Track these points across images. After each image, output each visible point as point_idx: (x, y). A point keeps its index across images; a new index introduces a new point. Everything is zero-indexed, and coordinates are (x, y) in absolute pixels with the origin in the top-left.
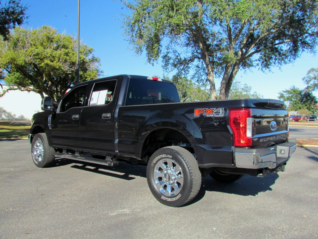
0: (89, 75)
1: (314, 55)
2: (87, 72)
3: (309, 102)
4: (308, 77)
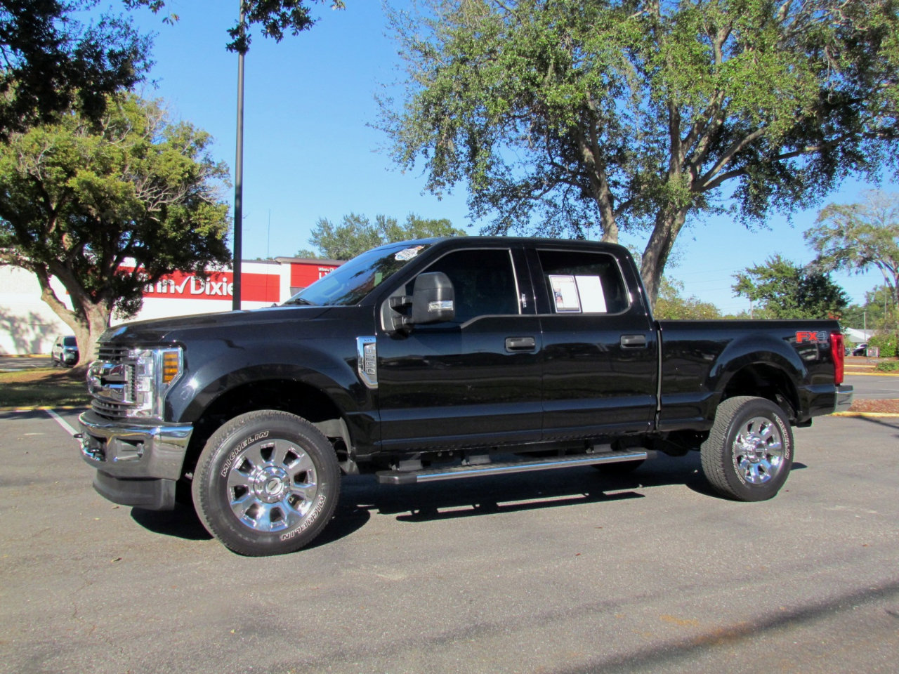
3: (821, 304)
4: (820, 229)
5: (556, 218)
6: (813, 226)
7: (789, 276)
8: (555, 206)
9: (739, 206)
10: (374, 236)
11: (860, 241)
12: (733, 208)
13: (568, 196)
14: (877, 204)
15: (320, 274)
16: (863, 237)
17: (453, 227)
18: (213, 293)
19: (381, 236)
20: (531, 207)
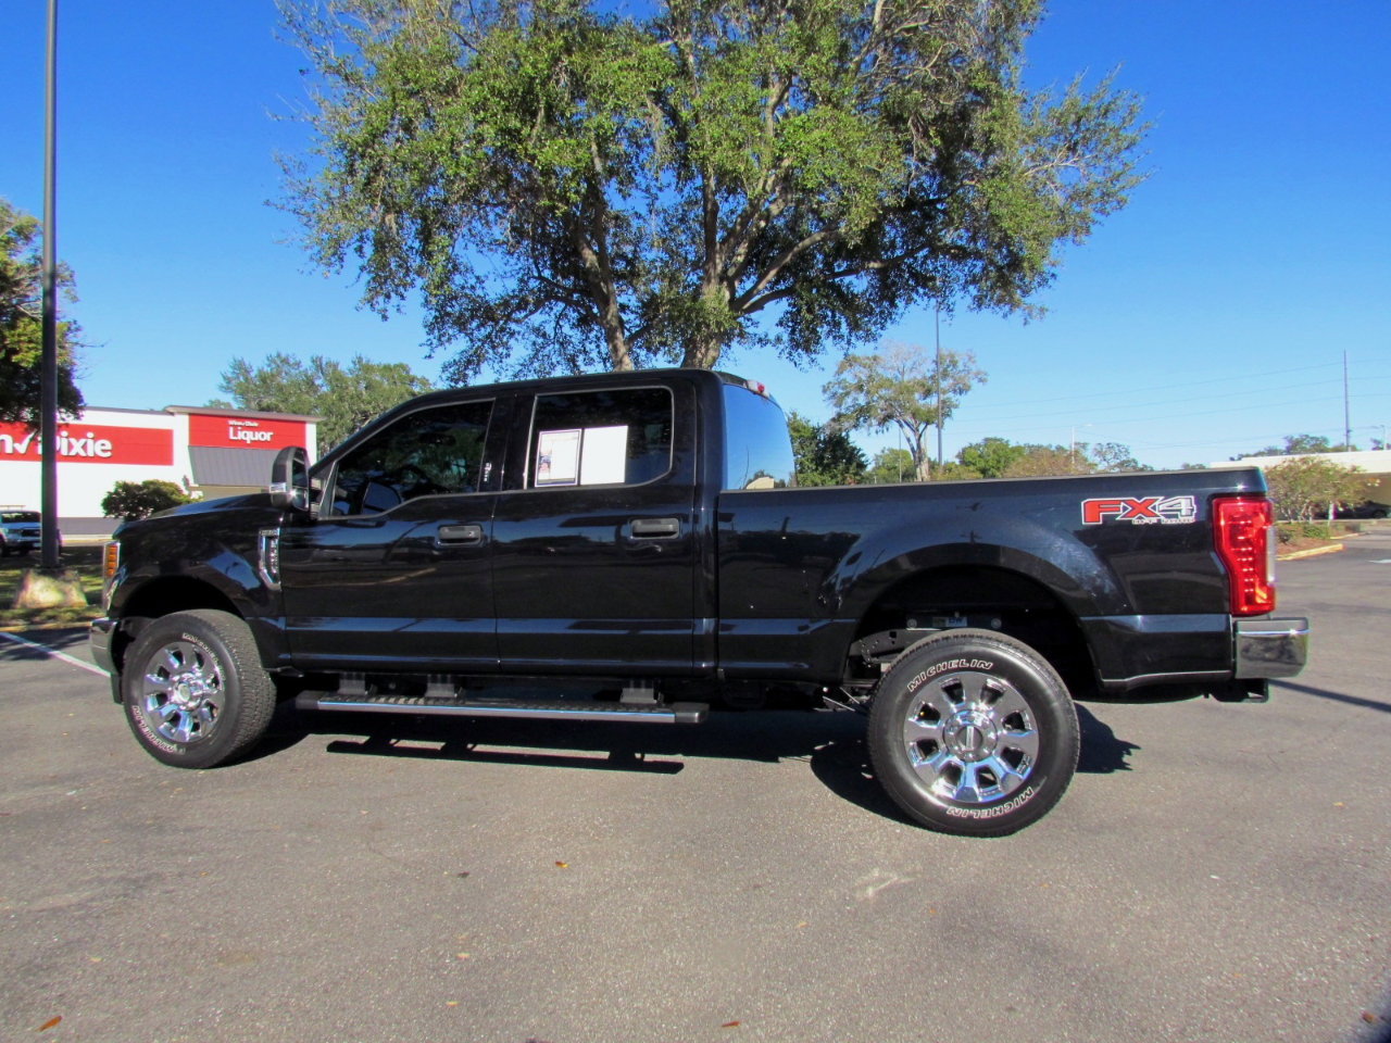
0: (30, 341)
1: (948, 319)
2: (22, 324)
3: (841, 467)
4: (840, 383)
5: (546, 351)
6: (832, 379)
7: (806, 435)
8: (544, 335)
9: (786, 337)
10: (310, 383)
11: (880, 397)
12: (779, 339)
13: (561, 323)
14: (897, 356)
15: (231, 429)
16: (883, 392)
17: (411, 373)
18: (73, 453)
19: (318, 382)
20: (512, 334)
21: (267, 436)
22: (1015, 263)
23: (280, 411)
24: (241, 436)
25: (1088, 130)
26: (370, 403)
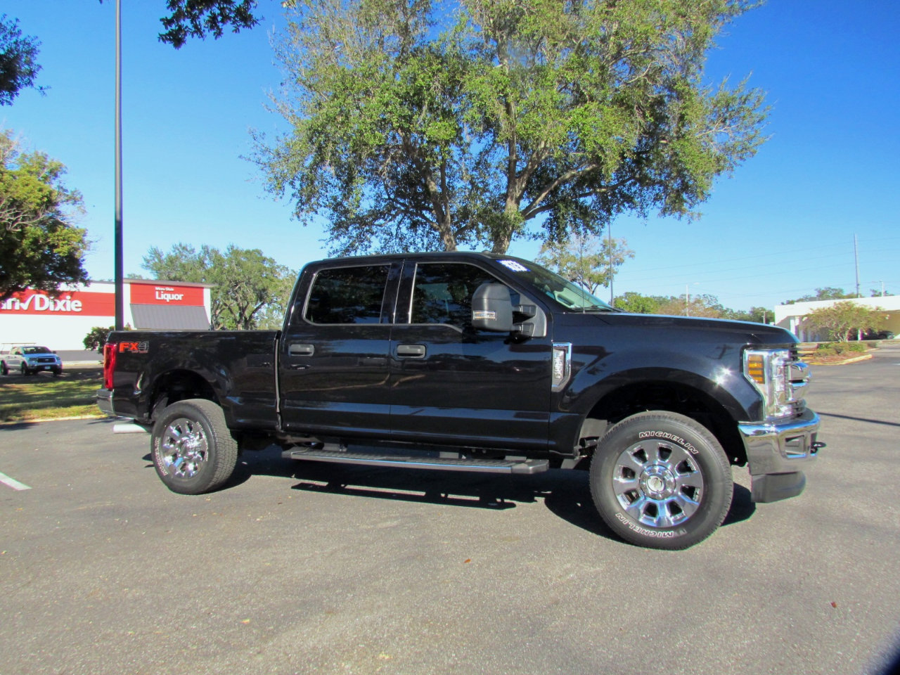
0: (64, 240)
2: (59, 229)
4: (542, 259)
5: (391, 244)
8: (391, 234)
9: (547, 233)
10: (202, 264)
11: (568, 268)
12: (543, 235)
13: (401, 226)
15: (157, 293)
16: (569, 264)
19: (206, 262)
20: (372, 233)
21: (180, 297)
22: (685, 187)
23: (183, 280)
24: (163, 297)
25: (733, 110)
26: (239, 275)
